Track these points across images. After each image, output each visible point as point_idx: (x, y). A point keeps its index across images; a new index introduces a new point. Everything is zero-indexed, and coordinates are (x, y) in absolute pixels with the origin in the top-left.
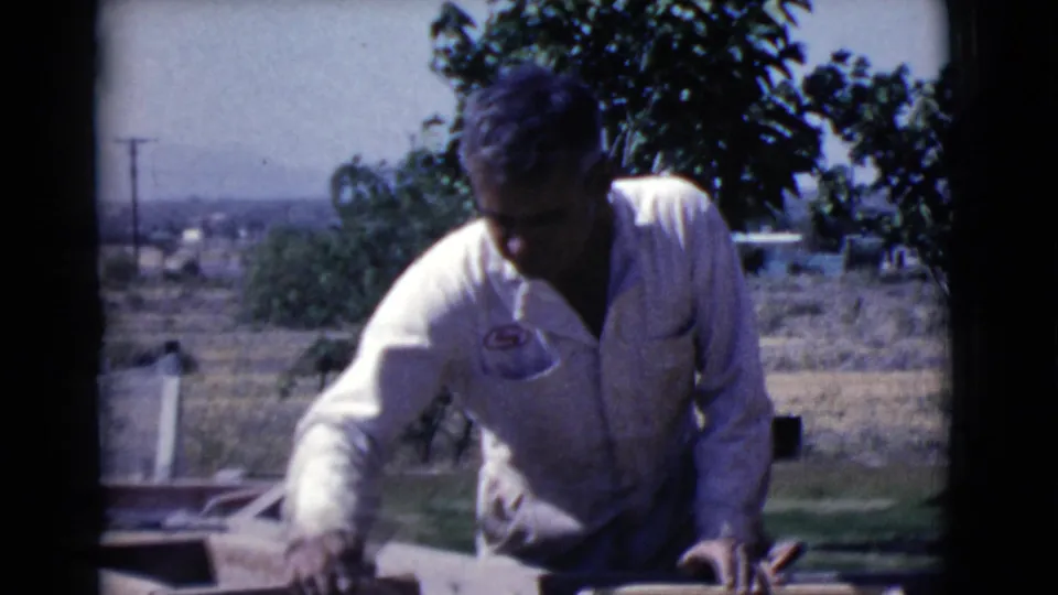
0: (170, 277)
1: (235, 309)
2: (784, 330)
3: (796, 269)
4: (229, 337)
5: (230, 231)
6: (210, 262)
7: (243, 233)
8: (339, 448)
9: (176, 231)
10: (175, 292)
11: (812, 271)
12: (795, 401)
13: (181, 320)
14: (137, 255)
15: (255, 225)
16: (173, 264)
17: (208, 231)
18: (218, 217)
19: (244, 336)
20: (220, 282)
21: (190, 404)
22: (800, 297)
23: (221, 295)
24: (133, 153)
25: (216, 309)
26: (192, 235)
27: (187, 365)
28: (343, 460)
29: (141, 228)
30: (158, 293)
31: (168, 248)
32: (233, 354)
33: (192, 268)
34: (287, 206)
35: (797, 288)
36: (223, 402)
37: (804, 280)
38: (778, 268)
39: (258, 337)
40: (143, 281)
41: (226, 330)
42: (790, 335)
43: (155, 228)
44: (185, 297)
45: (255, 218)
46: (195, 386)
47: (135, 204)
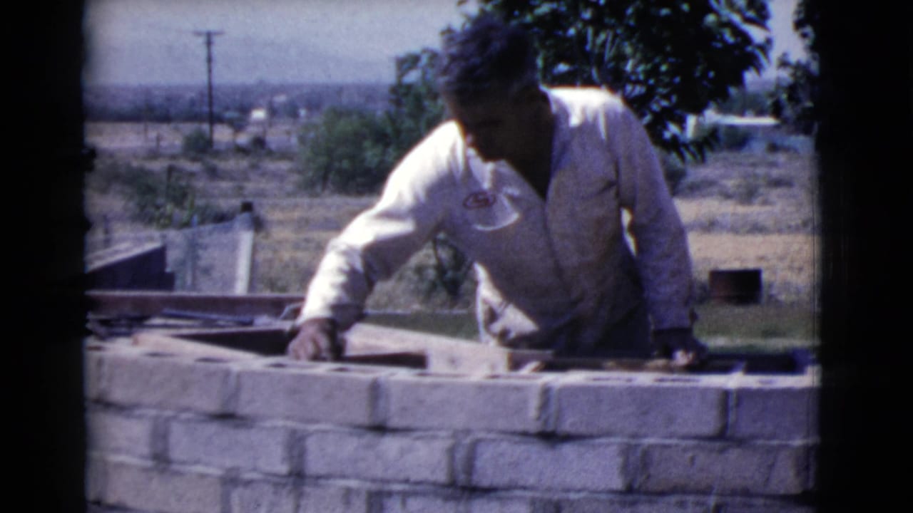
0: (241, 151)
1: (295, 178)
2: (760, 199)
3: (774, 148)
4: (292, 201)
5: (292, 111)
6: (275, 137)
7: (303, 112)
8: (341, 271)
9: (245, 110)
10: (244, 163)
11: (786, 149)
12: (762, 258)
13: (250, 186)
14: (212, 131)
15: (313, 105)
16: (243, 139)
17: (273, 112)
18: (281, 99)
19: (305, 200)
20: (284, 155)
21: (261, 257)
22: (775, 173)
23: (284, 165)
24: (209, 43)
25: (279, 177)
26: (259, 114)
27: (258, 225)
28: (341, 279)
29: (216, 109)
30: (230, 164)
31: (238, 126)
32: (297, 214)
33: (259, 142)
34: (340, 90)
35: (773, 165)
36: (286, 255)
37: (781, 158)
38: (758, 148)
39: (317, 201)
40: (217, 154)
41: (289, 195)
42: (765, 203)
43: (227, 109)
44: (254, 167)
45: (314, 100)
46: (264, 242)
47: (210, 87)
